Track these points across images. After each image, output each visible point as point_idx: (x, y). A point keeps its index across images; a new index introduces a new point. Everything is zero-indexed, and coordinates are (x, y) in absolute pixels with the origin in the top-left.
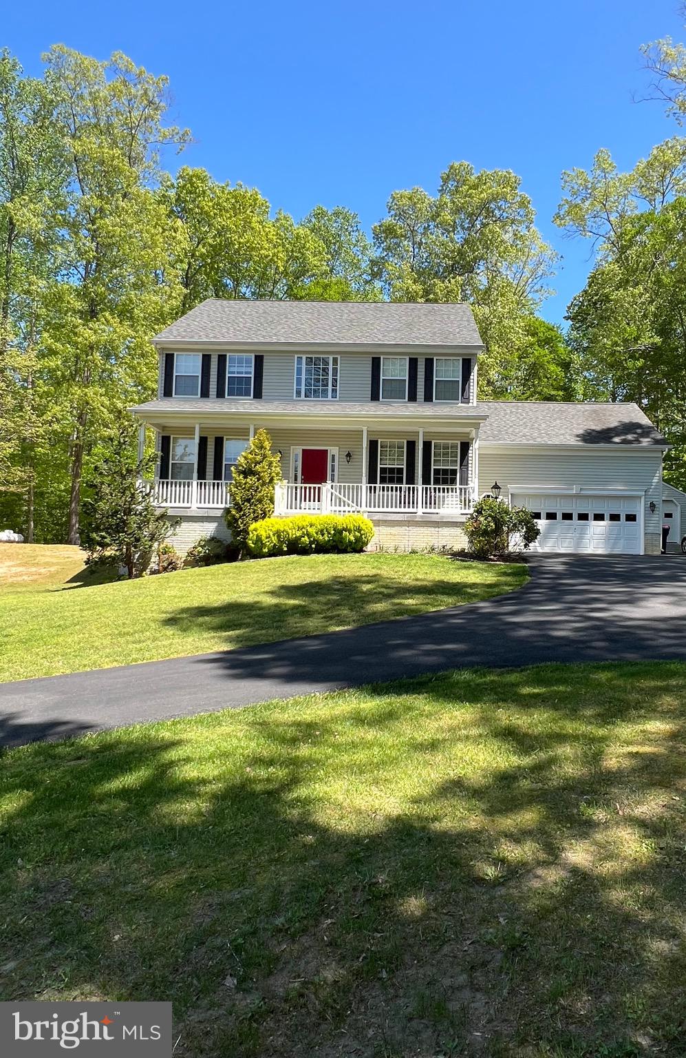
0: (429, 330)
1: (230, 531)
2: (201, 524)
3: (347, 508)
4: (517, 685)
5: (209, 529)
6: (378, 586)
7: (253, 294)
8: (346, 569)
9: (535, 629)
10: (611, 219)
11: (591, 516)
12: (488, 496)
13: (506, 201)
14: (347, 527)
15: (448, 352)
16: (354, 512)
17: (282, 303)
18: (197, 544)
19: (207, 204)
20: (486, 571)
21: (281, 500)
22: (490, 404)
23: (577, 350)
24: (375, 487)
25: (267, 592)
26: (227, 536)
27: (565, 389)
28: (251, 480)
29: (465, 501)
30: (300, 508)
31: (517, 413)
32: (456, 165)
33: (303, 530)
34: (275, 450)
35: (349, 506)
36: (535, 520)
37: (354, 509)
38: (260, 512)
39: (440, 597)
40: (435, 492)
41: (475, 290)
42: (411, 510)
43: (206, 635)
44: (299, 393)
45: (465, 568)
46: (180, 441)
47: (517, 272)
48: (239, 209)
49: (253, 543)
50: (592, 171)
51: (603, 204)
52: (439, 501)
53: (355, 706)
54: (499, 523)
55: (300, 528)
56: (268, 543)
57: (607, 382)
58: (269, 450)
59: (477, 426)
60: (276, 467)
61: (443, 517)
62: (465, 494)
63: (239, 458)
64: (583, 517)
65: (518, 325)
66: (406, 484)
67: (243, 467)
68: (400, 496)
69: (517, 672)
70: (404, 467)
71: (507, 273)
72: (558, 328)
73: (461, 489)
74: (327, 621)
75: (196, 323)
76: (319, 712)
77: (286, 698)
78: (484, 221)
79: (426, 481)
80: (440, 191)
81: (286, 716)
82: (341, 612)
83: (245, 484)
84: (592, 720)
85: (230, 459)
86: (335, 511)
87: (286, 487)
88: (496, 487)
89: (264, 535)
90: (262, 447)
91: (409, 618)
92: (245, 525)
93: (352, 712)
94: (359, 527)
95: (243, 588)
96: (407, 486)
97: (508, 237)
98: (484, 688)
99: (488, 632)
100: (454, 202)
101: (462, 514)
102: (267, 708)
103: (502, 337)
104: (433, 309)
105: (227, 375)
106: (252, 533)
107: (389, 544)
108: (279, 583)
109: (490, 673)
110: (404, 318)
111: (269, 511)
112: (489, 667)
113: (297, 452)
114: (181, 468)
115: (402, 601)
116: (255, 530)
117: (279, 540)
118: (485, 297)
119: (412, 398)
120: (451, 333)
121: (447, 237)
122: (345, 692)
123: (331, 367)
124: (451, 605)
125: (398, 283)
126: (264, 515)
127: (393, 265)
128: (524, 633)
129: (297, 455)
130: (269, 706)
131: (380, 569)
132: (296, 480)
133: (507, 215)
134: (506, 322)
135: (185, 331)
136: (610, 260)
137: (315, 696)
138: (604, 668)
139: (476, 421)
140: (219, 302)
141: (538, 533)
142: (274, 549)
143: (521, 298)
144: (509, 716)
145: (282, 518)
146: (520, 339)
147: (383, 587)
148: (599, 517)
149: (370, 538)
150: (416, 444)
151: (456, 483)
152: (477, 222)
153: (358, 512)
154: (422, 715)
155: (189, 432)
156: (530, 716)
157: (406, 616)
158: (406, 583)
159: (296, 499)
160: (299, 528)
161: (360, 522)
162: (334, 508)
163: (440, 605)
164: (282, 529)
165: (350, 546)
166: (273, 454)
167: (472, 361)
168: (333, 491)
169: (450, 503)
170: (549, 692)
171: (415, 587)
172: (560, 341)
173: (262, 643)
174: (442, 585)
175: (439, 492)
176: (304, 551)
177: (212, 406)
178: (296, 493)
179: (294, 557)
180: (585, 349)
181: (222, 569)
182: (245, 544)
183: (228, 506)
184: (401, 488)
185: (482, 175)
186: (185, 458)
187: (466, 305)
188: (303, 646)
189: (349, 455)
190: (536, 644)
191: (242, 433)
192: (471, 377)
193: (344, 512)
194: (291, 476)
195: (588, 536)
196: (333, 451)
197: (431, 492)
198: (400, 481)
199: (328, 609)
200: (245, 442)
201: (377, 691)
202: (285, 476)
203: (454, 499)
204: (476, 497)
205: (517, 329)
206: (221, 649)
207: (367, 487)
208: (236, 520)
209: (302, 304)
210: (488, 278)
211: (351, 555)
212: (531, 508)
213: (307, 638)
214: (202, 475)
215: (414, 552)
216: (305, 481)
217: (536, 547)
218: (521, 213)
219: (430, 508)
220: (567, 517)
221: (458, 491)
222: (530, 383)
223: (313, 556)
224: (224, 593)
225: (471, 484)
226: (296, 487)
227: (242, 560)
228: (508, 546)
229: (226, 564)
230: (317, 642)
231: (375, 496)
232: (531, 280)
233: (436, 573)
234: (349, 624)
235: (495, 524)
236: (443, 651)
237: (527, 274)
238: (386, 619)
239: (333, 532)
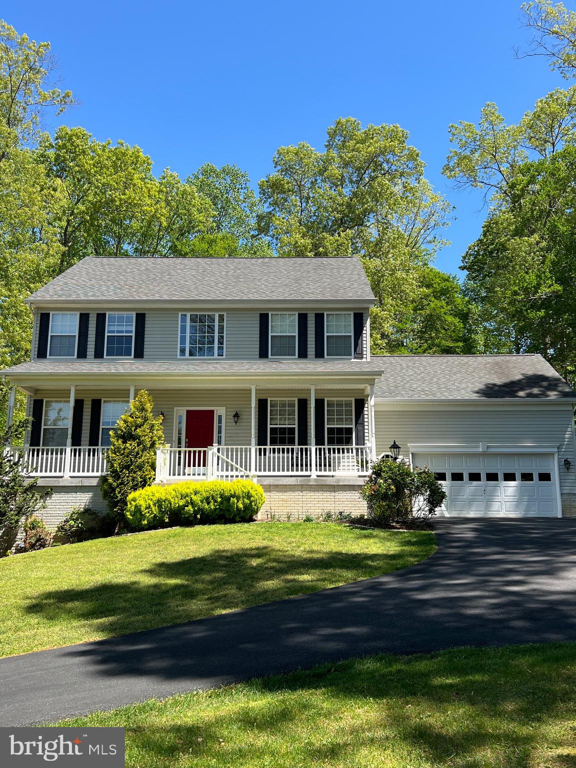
0: (318, 284)
1: (106, 502)
2: (74, 495)
3: (234, 473)
4: (426, 675)
5: (81, 501)
6: (269, 560)
7: (136, 250)
8: (233, 541)
9: (446, 608)
10: (502, 169)
11: (501, 476)
12: (387, 456)
13: (394, 155)
14: (235, 493)
15: (340, 307)
16: (242, 476)
17: (165, 260)
18: (69, 517)
19: (88, 163)
20: (388, 540)
21: (163, 464)
22: (385, 358)
23: (474, 300)
24: (265, 449)
25: (145, 571)
26: (103, 507)
27: (465, 340)
28: (131, 445)
29: (362, 462)
30: (184, 474)
31: (414, 367)
32: (343, 120)
33: (187, 498)
34: (157, 412)
35: (237, 470)
36: (440, 482)
37: (242, 473)
38: (140, 480)
39: (338, 571)
40: (329, 453)
41: (366, 242)
42: (304, 473)
43: (75, 623)
44: (183, 351)
45: (366, 537)
46: (54, 404)
47: (408, 223)
48: (120, 166)
49: (131, 515)
50: (480, 124)
51: (493, 155)
52: (334, 463)
53: (243, 705)
54: (400, 487)
55: (183, 496)
56: (148, 515)
57: (509, 333)
58: (151, 412)
59: (372, 383)
60: (158, 430)
61: (339, 480)
62: (362, 455)
63: (118, 422)
64: (492, 477)
65: (411, 277)
66: (299, 445)
67: (122, 431)
68: (292, 458)
69: (428, 659)
70: (296, 426)
71: (399, 224)
72: (453, 278)
73: (357, 450)
74: (212, 603)
75: (74, 281)
76: (202, 714)
77: (165, 697)
78: (372, 174)
79: (319, 441)
80: (327, 146)
81: (164, 719)
82: (228, 592)
83: (124, 449)
84: (515, 716)
85: (108, 423)
86: (222, 476)
87: (169, 452)
88: (395, 446)
89: (143, 504)
90: (143, 409)
91: (305, 597)
92: (123, 494)
93: (239, 713)
94: (248, 492)
95: (118, 566)
96: (300, 447)
97: (398, 189)
98: (389, 680)
99: (392, 612)
100: (341, 157)
101: (360, 476)
102: (143, 710)
103: (396, 290)
104: (323, 263)
105: (106, 334)
106: (131, 504)
107: (281, 512)
108: (159, 560)
109: (396, 661)
110: (292, 273)
111: (150, 478)
112: (395, 654)
113: (180, 413)
114: (54, 433)
115: (297, 577)
116: (134, 500)
117: (160, 511)
118: (376, 250)
119: (303, 354)
120: (341, 287)
121: (335, 190)
122: (232, 688)
123: (217, 324)
124: (351, 581)
125: (285, 238)
126: (144, 483)
127: (280, 219)
128: (434, 612)
129: (180, 417)
130: (144, 707)
131: (271, 540)
132: (179, 443)
133: (395, 168)
134: (399, 274)
135: (62, 290)
136: (504, 209)
137: (197, 694)
138: (525, 652)
139: (371, 377)
140: (99, 260)
141: (443, 496)
142: (154, 521)
143: (414, 249)
144: (419, 714)
145: (163, 485)
146: (414, 291)
147: (275, 560)
148: (509, 477)
149: (260, 505)
150: (308, 402)
151: (352, 443)
152: (366, 176)
153: (247, 476)
154: (320, 715)
155: (63, 394)
156: (444, 713)
157: (301, 594)
158: (300, 556)
159: (179, 464)
160: (181, 496)
161: (249, 488)
162: (221, 473)
163: (339, 581)
164: (164, 498)
165: (239, 514)
166: (155, 416)
167: (364, 315)
168: (220, 455)
169: (346, 464)
170: (463, 683)
171: (310, 560)
172: (456, 292)
173: (139, 631)
174: (340, 557)
175: (334, 452)
176: (188, 522)
177: (90, 367)
178: (180, 458)
179: (177, 529)
180: (483, 299)
181: (96, 545)
182: (123, 516)
183: (105, 473)
184: (292, 449)
185: (369, 130)
186: (60, 423)
187: (357, 257)
188: (185, 633)
189: (236, 415)
190: (447, 625)
191: (122, 395)
192: (364, 332)
193: (232, 476)
194: (174, 439)
195: (497, 499)
196: (220, 411)
197: (325, 454)
198: (292, 442)
199: (213, 589)
200: (125, 404)
201: (269, 686)
202: (168, 440)
203: (351, 460)
204: (374, 457)
205: (410, 280)
206: (91, 640)
207: (256, 449)
208: (114, 490)
209: (186, 261)
210: (379, 231)
211: (240, 525)
212: (435, 468)
213: (191, 623)
214: (76, 441)
215: (308, 520)
216: (189, 445)
217: (443, 511)
218: (410, 166)
219: (325, 470)
220: (475, 477)
221: (354, 451)
222: (426, 336)
223: (198, 528)
224: (98, 573)
225: (368, 444)
226: (180, 453)
227: (118, 534)
228: (412, 511)
229: (101, 539)
230: (200, 628)
231: (265, 459)
232: (423, 231)
233: (333, 544)
234: (236, 605)
235: (396, 487)
236: (341, 635)
237: (419, 225)
238: (278, 599)
239: (219, 500)
